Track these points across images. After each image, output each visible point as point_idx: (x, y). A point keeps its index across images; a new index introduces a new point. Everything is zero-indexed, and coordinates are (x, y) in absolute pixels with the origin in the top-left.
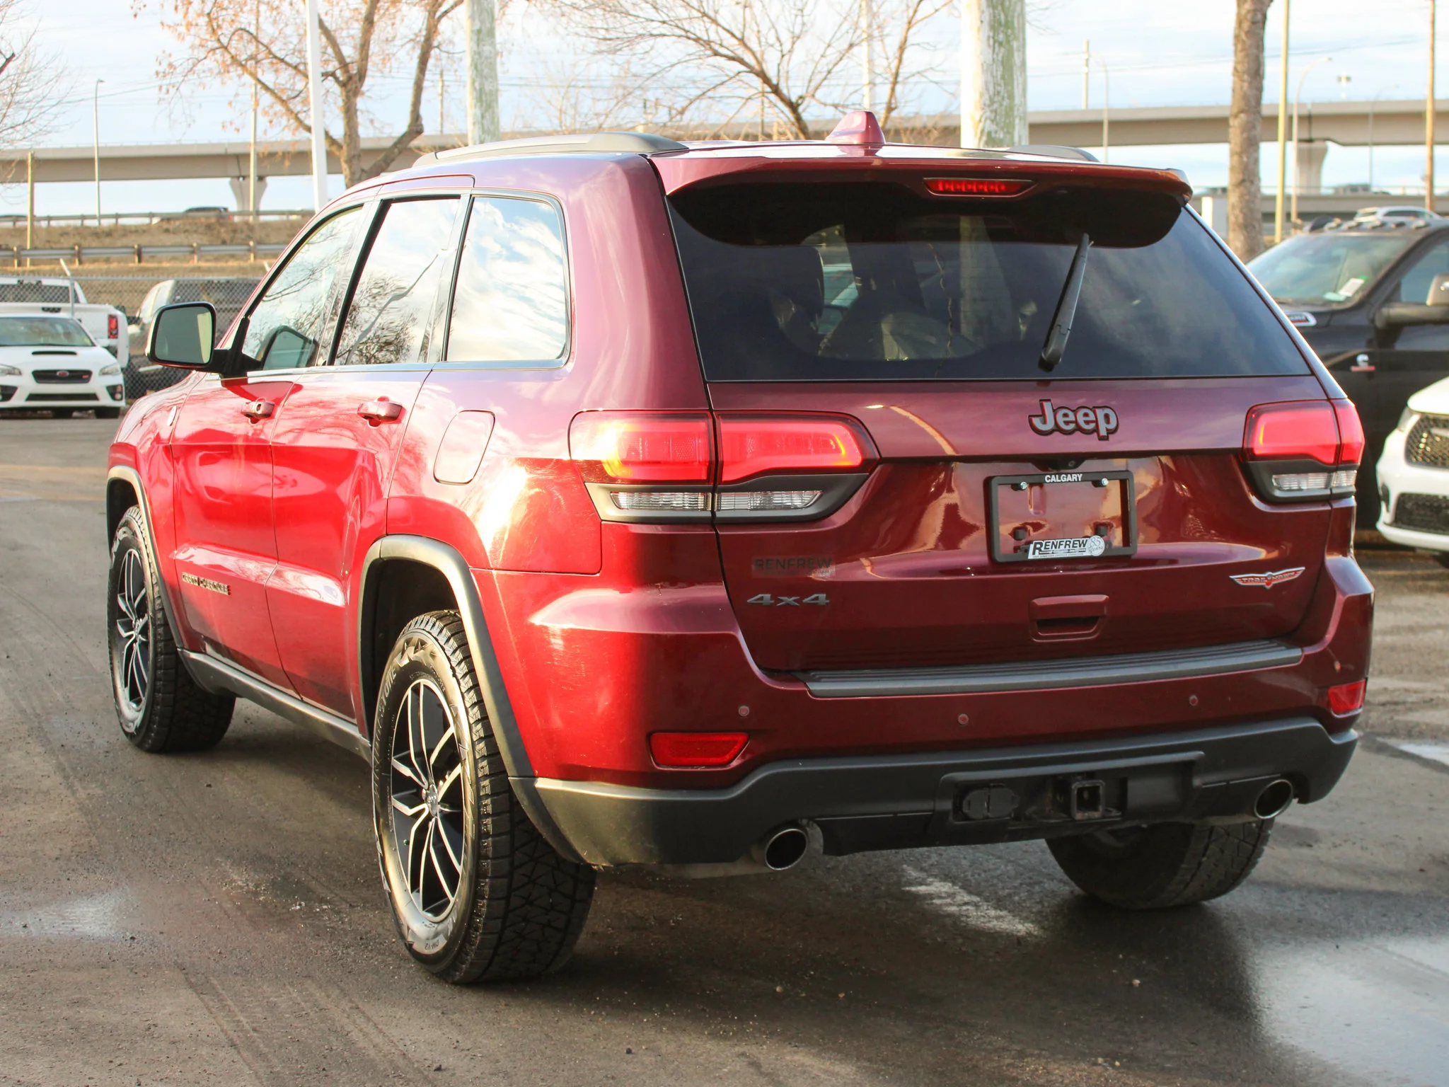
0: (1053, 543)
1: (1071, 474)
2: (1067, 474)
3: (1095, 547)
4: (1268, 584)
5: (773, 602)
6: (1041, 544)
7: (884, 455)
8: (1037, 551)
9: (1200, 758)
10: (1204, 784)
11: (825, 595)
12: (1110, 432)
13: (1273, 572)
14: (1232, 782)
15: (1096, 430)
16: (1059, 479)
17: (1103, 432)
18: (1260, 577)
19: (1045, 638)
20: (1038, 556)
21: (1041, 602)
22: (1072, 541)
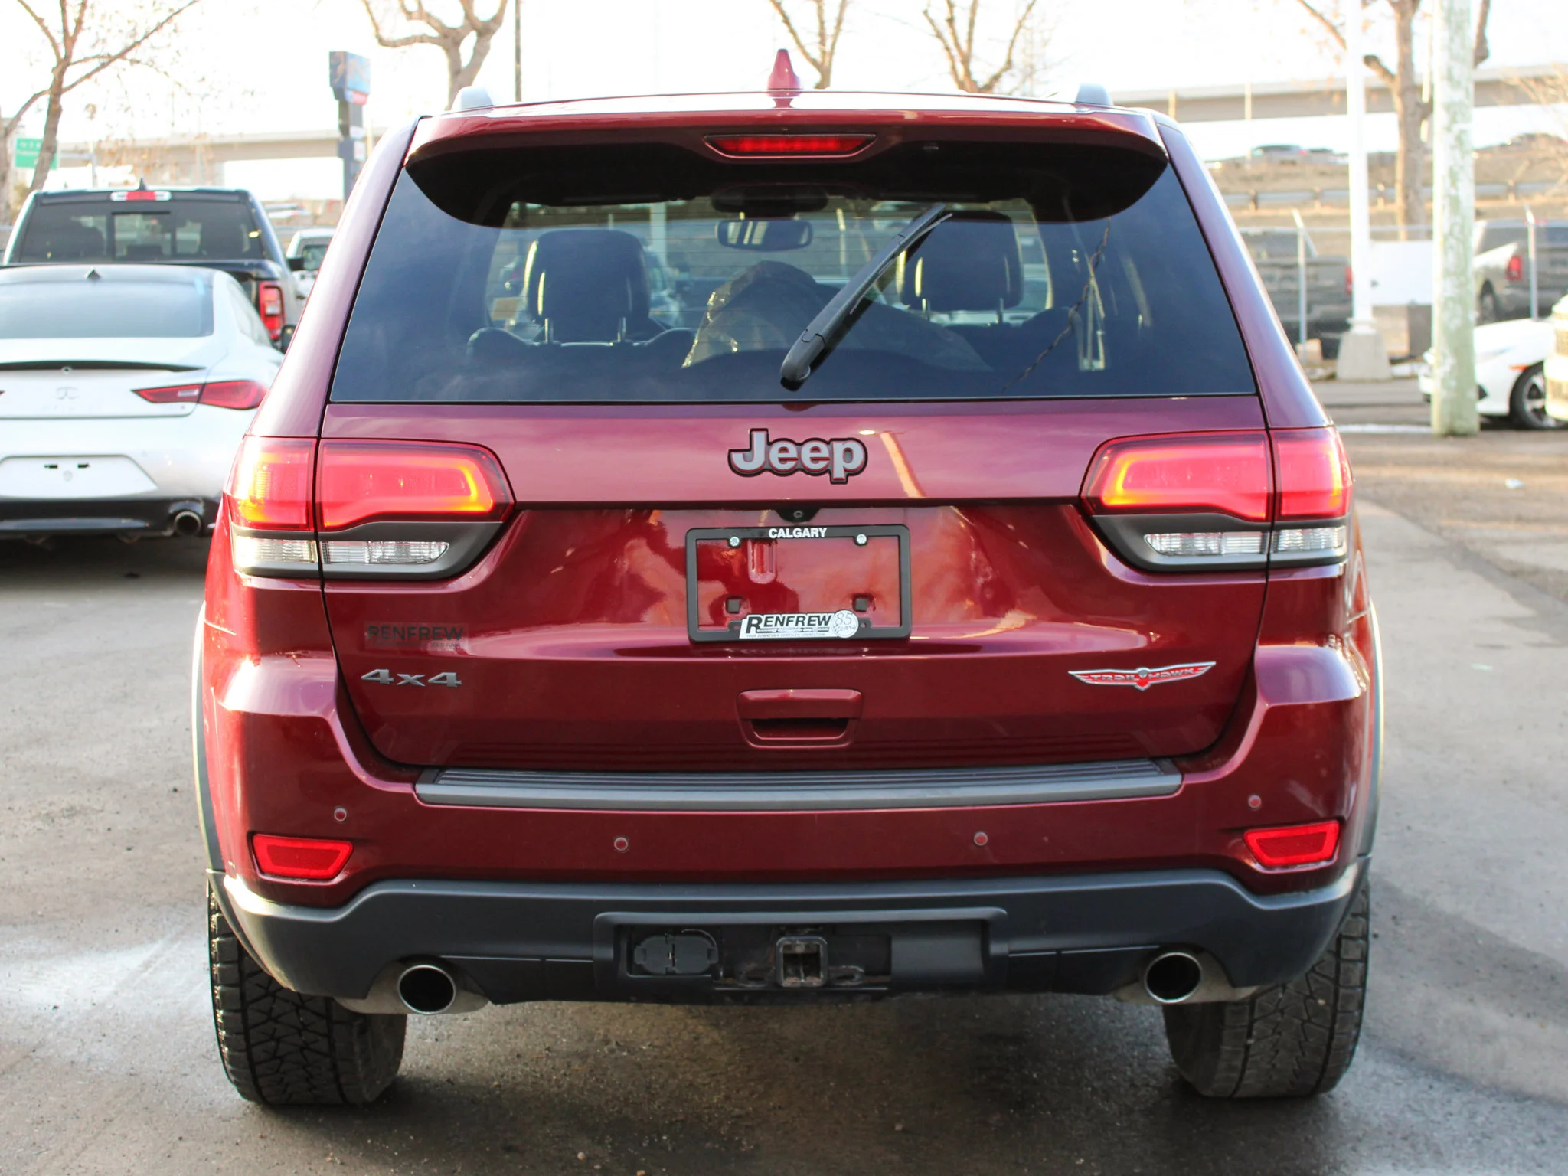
0: (778, 619)
1: (809, 527)
2: (803, 528)
3: (843, 625)
4: (1142, 683)
5: (392, 679)
6: (760, 620)
7: (519, 499)
8: (753, 629)
9: (999, 916)
10: (1011, 952)
11: (454, 674)
12: (851, 473)
13: (1150, 668)
14: (1064, 952)
15: (827, 471)
16: (791, 533)
17: (838, 473)
18: (1124, 675)
19: (764, 742)
20: (754, 634)
21: (752, 695)
22: (807, 617)
